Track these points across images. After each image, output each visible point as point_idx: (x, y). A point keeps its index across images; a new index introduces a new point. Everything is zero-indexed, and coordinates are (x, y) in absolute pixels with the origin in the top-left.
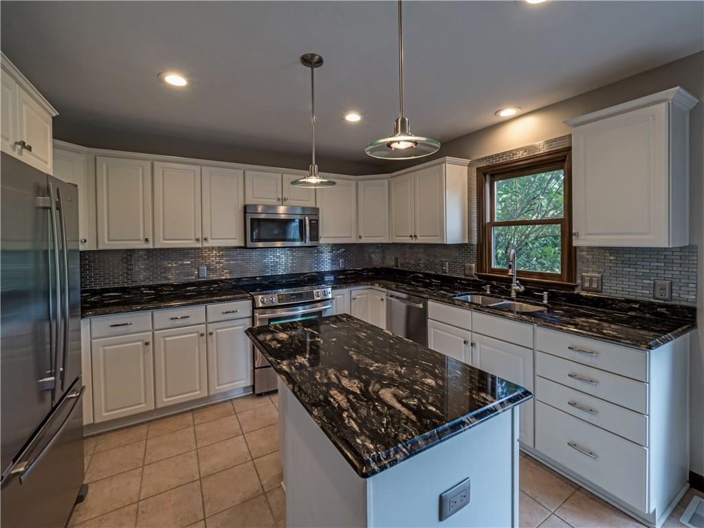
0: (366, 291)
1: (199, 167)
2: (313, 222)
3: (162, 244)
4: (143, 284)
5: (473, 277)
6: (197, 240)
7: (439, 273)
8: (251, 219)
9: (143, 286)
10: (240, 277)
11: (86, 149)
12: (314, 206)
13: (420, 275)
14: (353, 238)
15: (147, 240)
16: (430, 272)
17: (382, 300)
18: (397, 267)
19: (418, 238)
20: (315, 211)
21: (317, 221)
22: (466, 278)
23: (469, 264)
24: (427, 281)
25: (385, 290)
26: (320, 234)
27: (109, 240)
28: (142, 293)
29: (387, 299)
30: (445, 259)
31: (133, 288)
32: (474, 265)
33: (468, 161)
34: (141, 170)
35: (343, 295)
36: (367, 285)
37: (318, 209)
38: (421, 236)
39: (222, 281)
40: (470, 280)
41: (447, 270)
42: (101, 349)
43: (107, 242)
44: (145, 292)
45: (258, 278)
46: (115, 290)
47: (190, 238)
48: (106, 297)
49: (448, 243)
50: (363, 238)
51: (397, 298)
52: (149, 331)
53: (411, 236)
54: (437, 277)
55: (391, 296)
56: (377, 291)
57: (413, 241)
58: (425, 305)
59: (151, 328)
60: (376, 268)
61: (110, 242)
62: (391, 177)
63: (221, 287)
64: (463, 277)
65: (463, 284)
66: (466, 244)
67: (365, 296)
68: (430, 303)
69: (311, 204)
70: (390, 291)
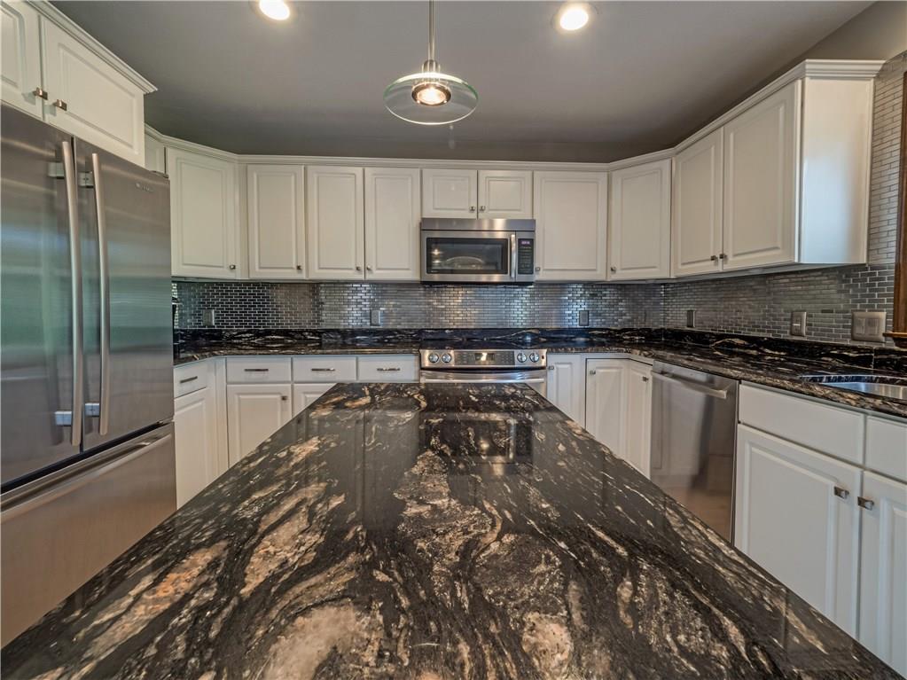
0: (617, 362)
1: (360, 169)
2: (524, 243)
3: (316, 274)
4: (308, 327)
5: (879, 341)
6: (358, 269)
7: (782, 336)
8: (428, 239)
9: (307, 331)
10: (423, 327)
11: (235, 156)
12: (530, 218)
13: (737, 341)
14: (598, 272)
15: (299, 268)
16: (761, 335)
17: (645, 379)
18: (692, 327)
19: (730, 259)
20: (530, 225)
21: (532, 241)
22: (857, 344)
23: (867, 313)
24: (754, 352)
25: (651, 361)
26: (536, 265)
27: (260, 268)
28: (306, 338)
29: (655, 380)
30: (800, 307)
31: (295, 332)
32: (883, 315)
33: (876, 65)
34: (293, 177)
35: (570, 363)
36: (619, 351)
37: (535, 221)
38: (735, 255)
39: (399, 331)
40: (870, 350)
41: (804, 331)
42: (236, 397)
43: (257, 269)
44: (309, 337)
45: (447, 331)
46: (278, 332)
47: (350, 267)
48: (268, 339)
49: (803, 261)
50: (618, 271)
51: (675, 377)
52: (288, 382)
53: (713, 258)
54: (776, 344)
55: (663, 373)
56: (636, 364)
57: (720, 267)
58: (733, 394)
59: (290, 379)
60: (649, 330)
61: (262, 271)
62: (677, 153)
63: (397, 338)
64: (849, 343)
65: (847, 359)
66: (861, 267)
67: (614, 371)
68: (744, 389)
69: (525, 215)
70: (660, 364)
